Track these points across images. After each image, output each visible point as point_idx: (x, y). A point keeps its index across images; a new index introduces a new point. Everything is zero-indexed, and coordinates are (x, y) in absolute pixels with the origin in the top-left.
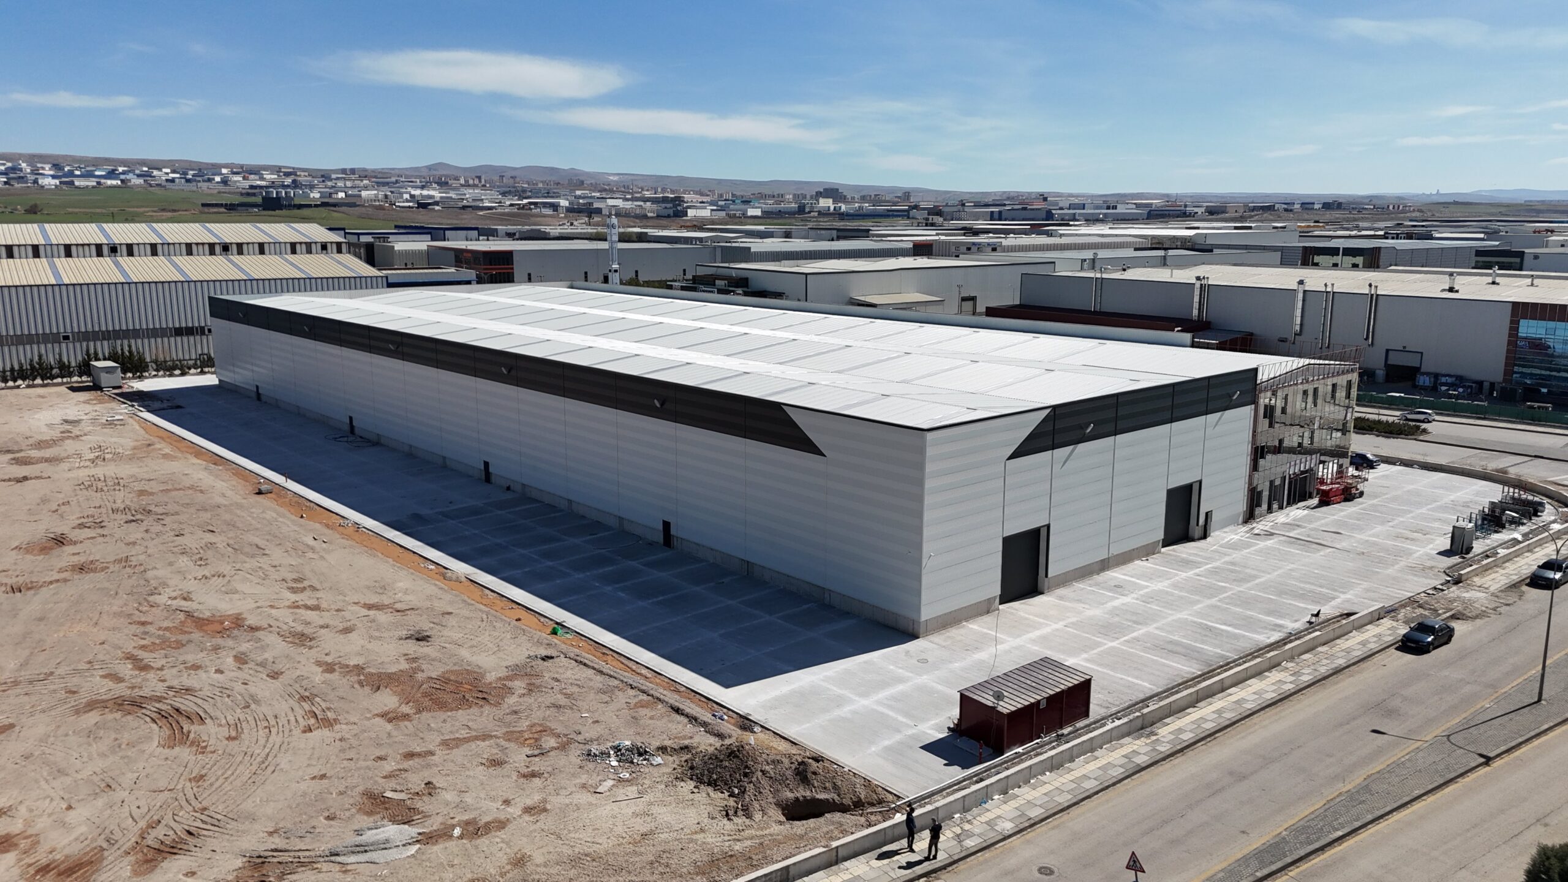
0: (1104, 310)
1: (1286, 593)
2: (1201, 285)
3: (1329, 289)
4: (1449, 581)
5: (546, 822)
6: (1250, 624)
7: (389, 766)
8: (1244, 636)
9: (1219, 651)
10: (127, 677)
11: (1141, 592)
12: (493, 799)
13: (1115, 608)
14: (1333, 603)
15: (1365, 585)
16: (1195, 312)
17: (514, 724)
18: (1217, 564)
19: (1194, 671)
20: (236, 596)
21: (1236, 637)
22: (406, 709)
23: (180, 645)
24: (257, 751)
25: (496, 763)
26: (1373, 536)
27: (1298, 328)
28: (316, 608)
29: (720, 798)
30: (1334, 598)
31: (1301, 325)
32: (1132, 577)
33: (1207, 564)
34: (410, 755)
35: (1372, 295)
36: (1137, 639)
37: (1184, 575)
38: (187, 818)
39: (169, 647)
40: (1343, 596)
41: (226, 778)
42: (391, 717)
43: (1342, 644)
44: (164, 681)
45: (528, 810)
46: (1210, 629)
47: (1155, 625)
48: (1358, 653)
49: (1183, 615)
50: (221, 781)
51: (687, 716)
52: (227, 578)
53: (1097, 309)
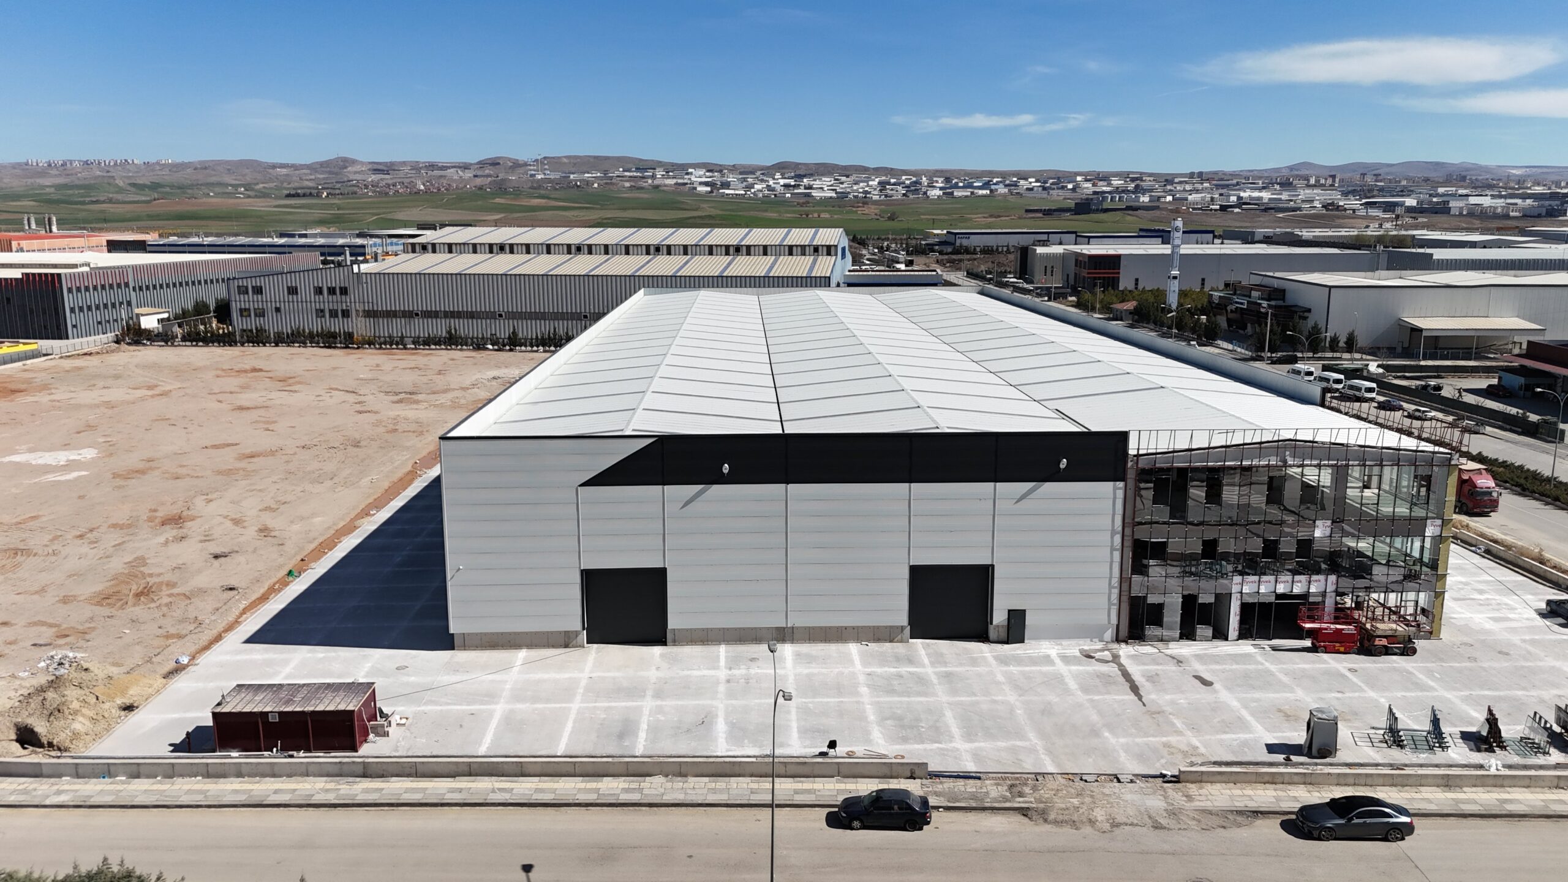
4: (1162, 775)
6: (756, 732)
8: (711, 740)
9: (640, 744)
11: (754, 671)
13: (685, 677)
15: (1032, 743)
18: (928, 670)
19: (561, 751)
21: (702, 737)
25: (12, 643)
26: (1252, 701)
32: (798, 656)
33: (920, 667)
36: (609, 708)
37: (854, 669)
46: (704, 722)
47: (665, 703)
49: (722, 704)
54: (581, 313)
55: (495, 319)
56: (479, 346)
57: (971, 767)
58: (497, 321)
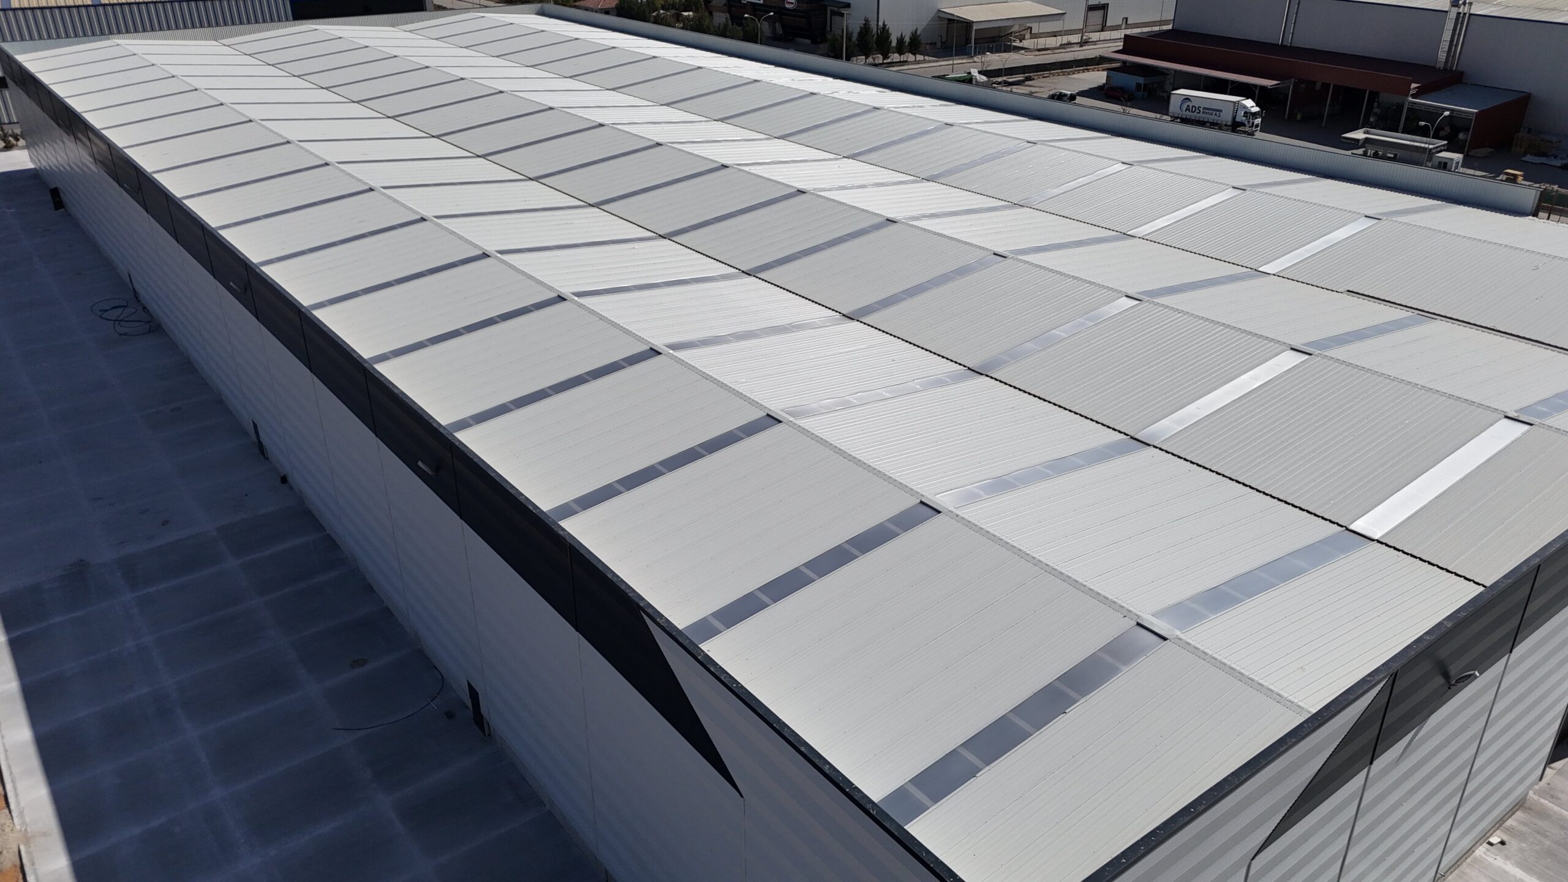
0: (1293, 45)
2: (1459, 13)
16: (1442, 56)
53: (1288, 43)
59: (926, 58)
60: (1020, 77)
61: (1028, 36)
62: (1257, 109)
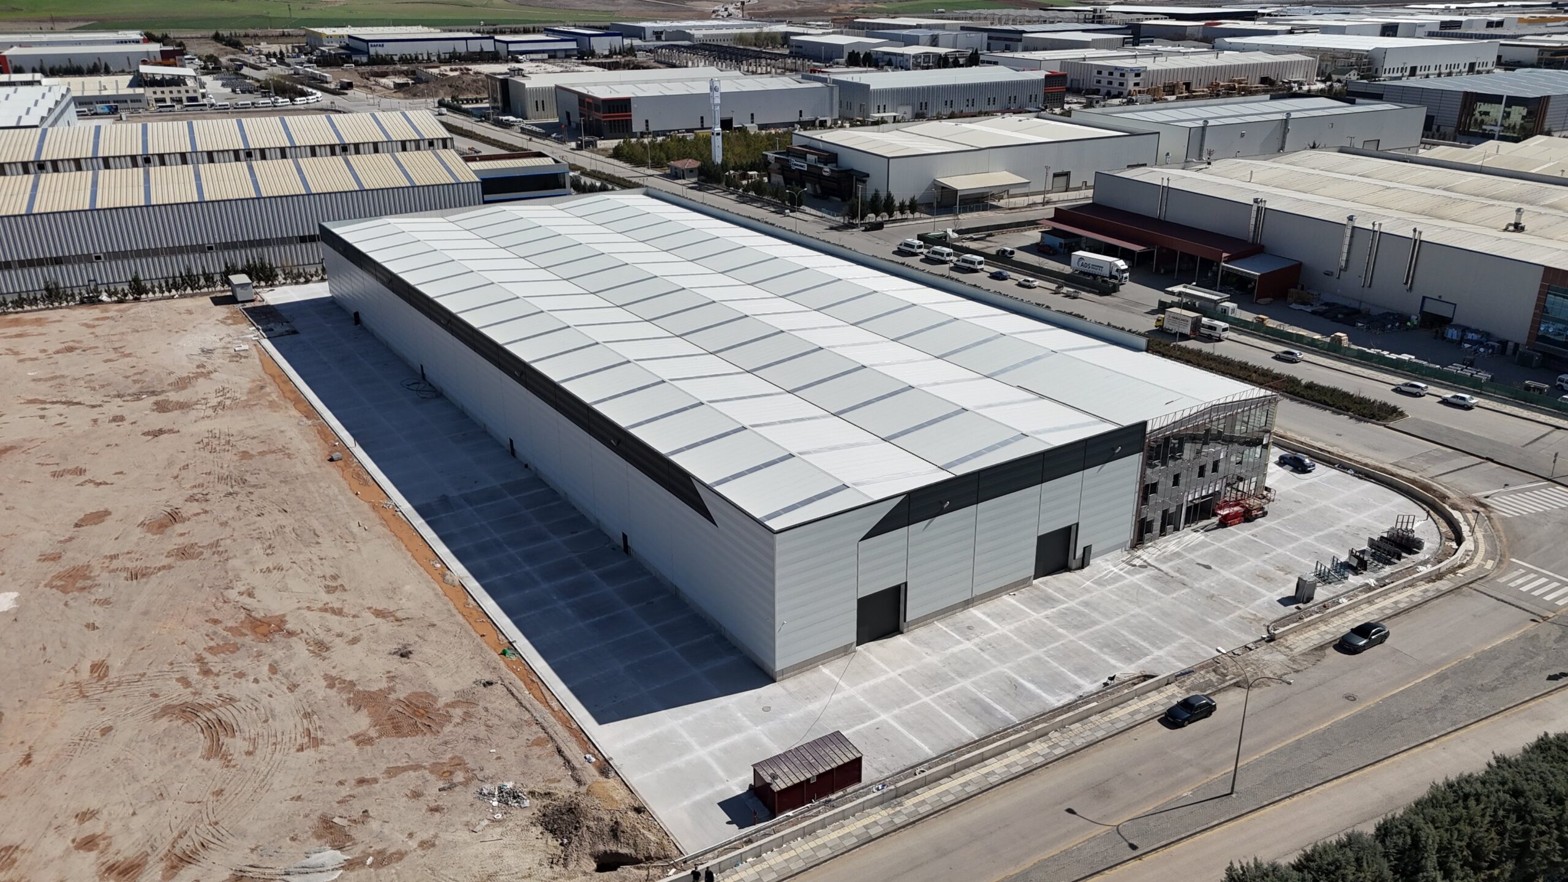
0: (1167, 220)
1: (1108, 646)
2: (1258, 207)
3: (1376, 228)
4: (1264, 639)
5: (431, 856)
6: (1053, 682)
7: (345, 791)
8: (1039, 697)
9: (1008, 714)
10: (194, 682)
11: (985, 637)
12: (402, 831)
13: (953, 655)
14: (1142, 661)
15: (1187, 638)
16: (1251, 234)
17: (441, 756)
18: (1072, 604)
19: (974, 736)
20: (286, 594)
21: (1032, 697)
22: (373, 733)
23: (235, 648)
24: (262, 769)
25: (416, 795)
26: (1240, 573)
27: (1343, 264)
28: (339, 612)
29: (553, 844)
30: (1146, 655)
31: (1347, 261)
32: (989, 616)
33: (1064, 602)
34: (361, 782)
35: (1416, 240)
36: (949, 695)
37: (1035, 615)
38: (205, 831)
39: (228, 650)
40: (1157, 653)
41: (237, 794)
42: (362, 740)
43: (1118, 713)
44: (217, 688)
45: (423, 844)
46: (1016, 686)
47: (973, 679)
48: (1120, 725)
49: (1005, 669)
50: (233, 796)
51: (564, 758)
52: (284, 572)
53: (1162, 218)
54: (203, 245)
55: (92, 262)
56: (91, 300)
57: (1183, 667)
58: (95, 265)
59: (922, 215)
60: (981, 235)
61: (1005, 196)
62: (1126, 267)
